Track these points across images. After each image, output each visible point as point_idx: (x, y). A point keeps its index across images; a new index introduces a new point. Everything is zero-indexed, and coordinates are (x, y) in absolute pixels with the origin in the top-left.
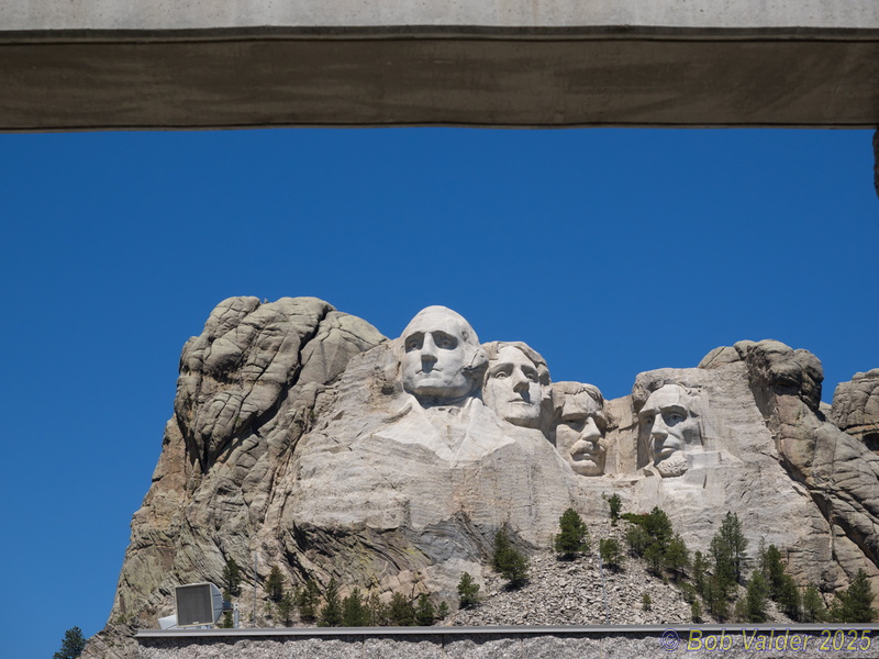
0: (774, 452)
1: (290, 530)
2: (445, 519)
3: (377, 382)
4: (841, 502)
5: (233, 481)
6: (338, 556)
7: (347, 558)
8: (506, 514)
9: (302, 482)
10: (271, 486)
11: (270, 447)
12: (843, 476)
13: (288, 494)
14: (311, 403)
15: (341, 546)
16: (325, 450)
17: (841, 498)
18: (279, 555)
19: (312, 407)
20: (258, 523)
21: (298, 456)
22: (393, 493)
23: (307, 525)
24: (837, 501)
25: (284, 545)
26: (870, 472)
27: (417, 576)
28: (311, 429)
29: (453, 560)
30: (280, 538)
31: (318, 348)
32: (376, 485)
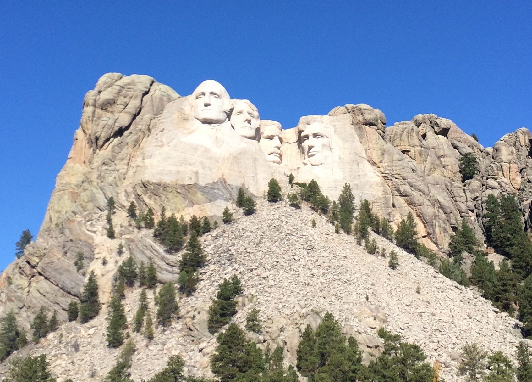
0: (365, 156)
1: (139, 184)
2: (215, 181)
3: (181, 115)
4: (397, 180)
5: (110, 160)
6: (163, 197)
7: (167, 198)
8: (243, 180)
9: (145, 160)
10: (129, 163)
11: (129, 144)
12: (397, 168)
13: (138, 166)
14: (148, 124)
15: (165, 193)
16: (157, 146)
17: (396, 178)
18: (133, 196)
19: (149, 126)
20: (123, 180)
21: (142, 149)
22: (190, 168)
23: (148, 181)
24: (394, 180)
25: (136, 191)
26: (409, 166)
27: (202, 208)
28: (148, 136)
29: (218, 201)
30: (134, 188)
31: (150, 98)
32: (182, 163)
